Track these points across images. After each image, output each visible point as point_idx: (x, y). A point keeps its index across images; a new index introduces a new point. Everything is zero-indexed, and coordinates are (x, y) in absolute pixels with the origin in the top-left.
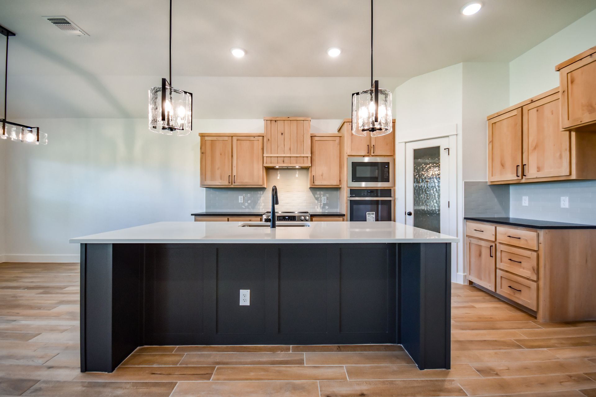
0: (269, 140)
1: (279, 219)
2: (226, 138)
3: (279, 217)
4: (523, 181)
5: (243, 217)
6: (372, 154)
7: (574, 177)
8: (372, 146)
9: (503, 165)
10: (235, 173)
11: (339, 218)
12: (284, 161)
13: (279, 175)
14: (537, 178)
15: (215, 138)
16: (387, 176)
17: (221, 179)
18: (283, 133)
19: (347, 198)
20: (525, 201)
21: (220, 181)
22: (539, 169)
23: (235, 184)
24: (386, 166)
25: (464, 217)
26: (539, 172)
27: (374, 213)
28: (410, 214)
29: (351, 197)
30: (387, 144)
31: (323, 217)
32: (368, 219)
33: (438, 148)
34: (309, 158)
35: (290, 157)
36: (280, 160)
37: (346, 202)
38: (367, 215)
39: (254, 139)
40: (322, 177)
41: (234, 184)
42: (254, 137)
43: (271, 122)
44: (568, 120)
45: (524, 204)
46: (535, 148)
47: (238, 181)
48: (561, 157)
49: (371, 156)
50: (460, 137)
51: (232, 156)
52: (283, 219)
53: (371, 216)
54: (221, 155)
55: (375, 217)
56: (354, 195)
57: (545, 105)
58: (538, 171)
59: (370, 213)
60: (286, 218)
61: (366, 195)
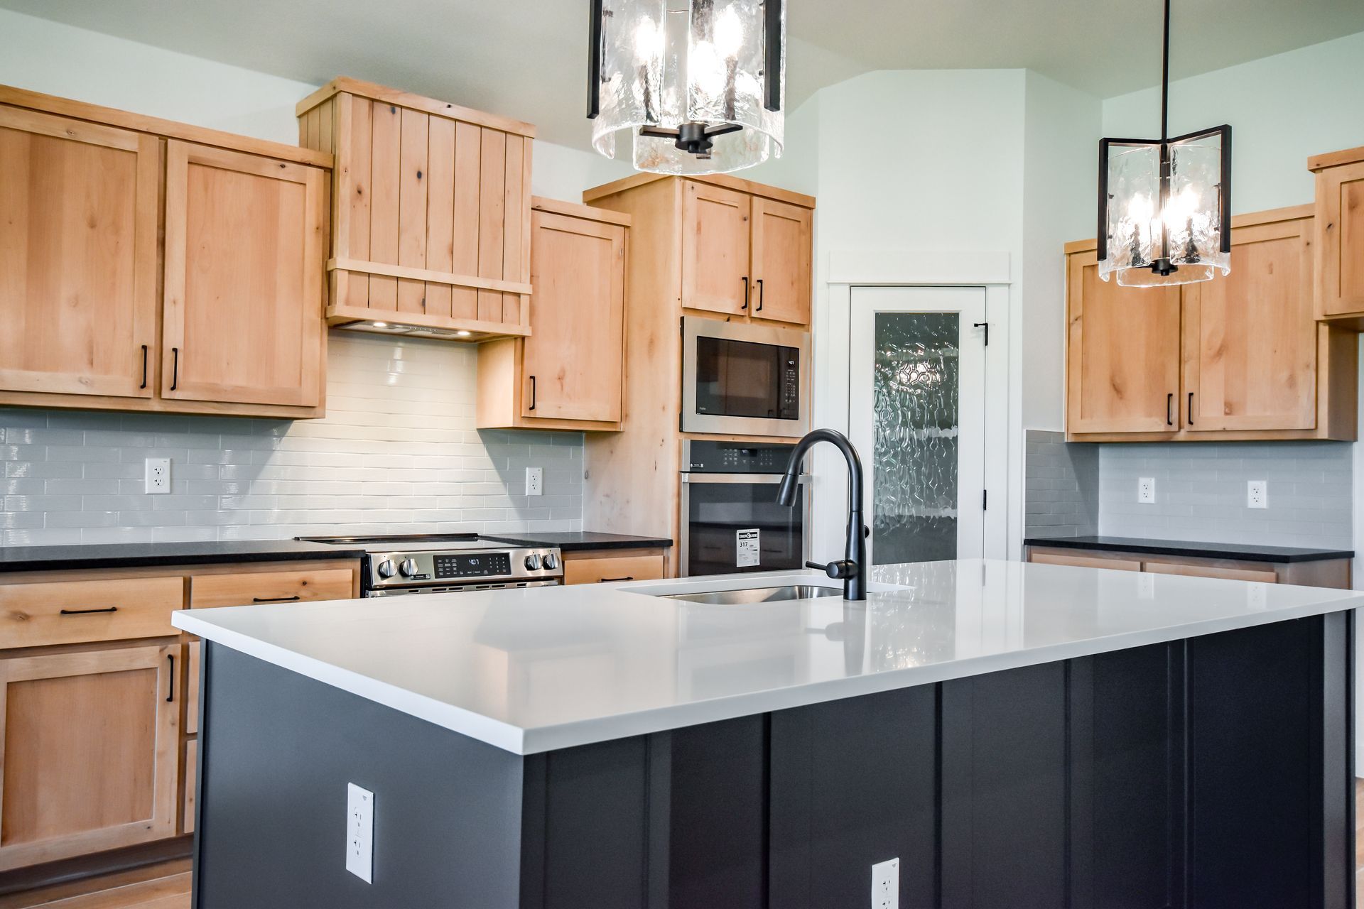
0: (359, 192)
1: (444, 568)
2: (128, 142)
3: (444, 562)
4: (1182, 436)
5: (262, 566)
6: (754, 314)
7: (1323, 433)
8: (755, 282)
9: (1117, 389)
10: (174, 337)
11: (650, 554)
12: (424, 301)
13: (400, 366)
14: (1224, 431)
15: (57, 127)
16: (793, 398)
17: (91, 363)
18: (423, 170)
19: (679, 478)
20: (1147, 490)
21: (87, 374)
22: (1229, 409)
23: (177, 395)
24: (791, 362)
25: (1024, 537)
26: (1228, 416)
27: (758, 530)
29: (693, 471)
30: (792, 284)
31: (596, 554)
32: (740, 555)
33: (953, 318)
34: (526, 302)
35: (450, 285)
36: (410, 293)
37: (675, 491)
38: (738, 542)
39: (281, 174)
40: (561, 386)
41: (166, 394)
42: (283, 161)
43: (372, 108)
44: (1340, 296)
45: (1142, 499)
46: (1219, 353)
47: (194, 379)
48: (1292, 382)
49: (749, 321)
50: (1018, 291)
51: (162, 243)
52: (458, 571)
53: (749, 542)
54: (92, 225)
55: (758, 548)
56: (702, 465)
57: (1250, 245)
58: (1226, 414)
59: (746, 534)
60: (472, 562)
61: (736, 463)
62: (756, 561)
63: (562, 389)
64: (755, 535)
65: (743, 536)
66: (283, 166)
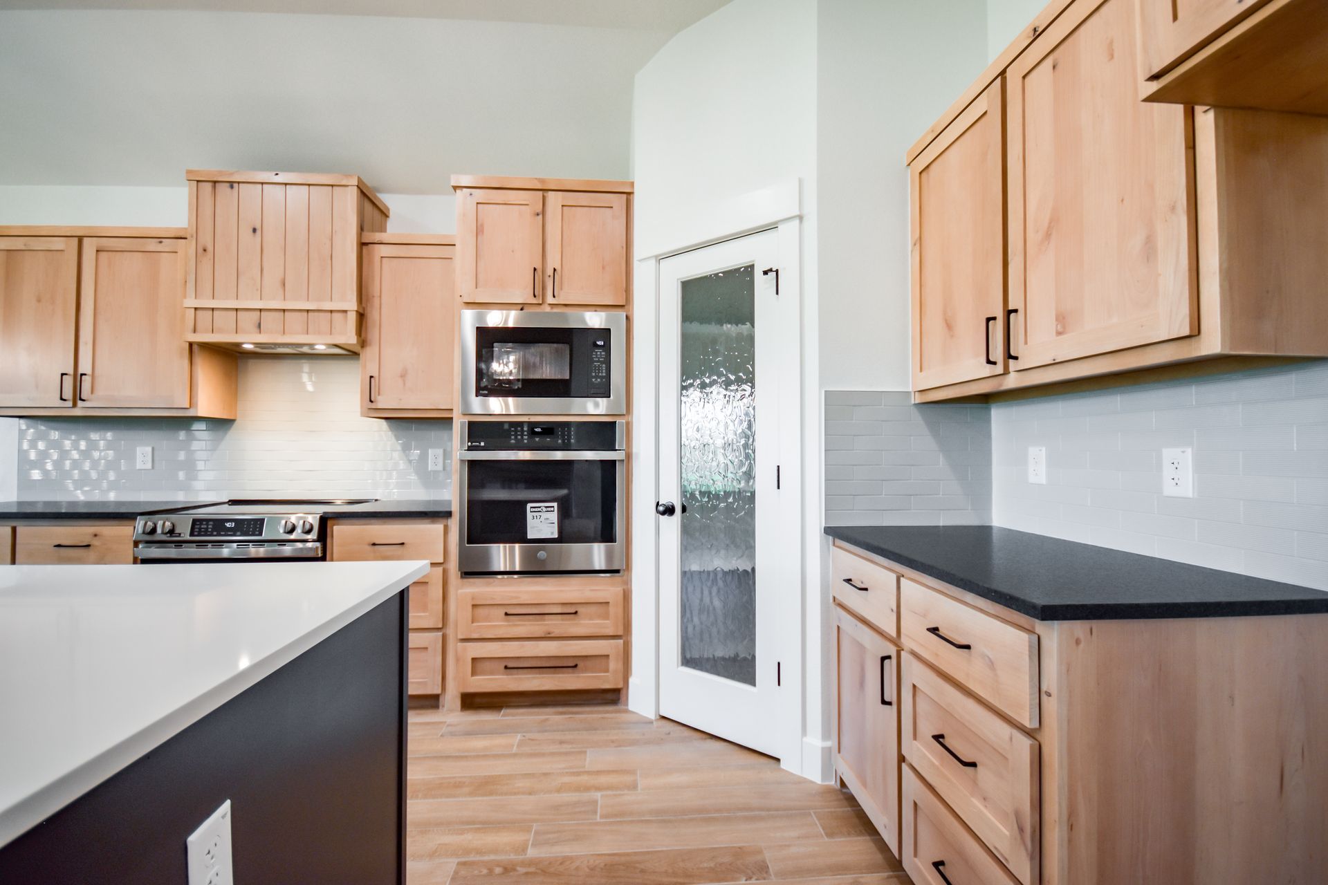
0: (205, 250)
1: (200, 529)
2: (58, 244)
3: (201, 524)
6: (550, 300)
8: (550, 272)
10: (86, 366)
11: (431, 523)
12: (260, 324)
15: (19, 243)
16: (603, 377)
18: (258, 227)
21: (34, 394)
24: (599, 343)
27: (555, 504)
28: (669, 511)
29: (470, 449)
30: (603, 268)
31: (373, 521)
32: (531, 528)
33: (750, 271)
34: (352, 318)
35: (284, 310)
36: (248, 320)
37: (456, 467)
38: (530, 515)
39: (160, 248)
40: (404, 381)
41: (80, 404)
42: (160, 239)
43: (214, 188)
47: (99, 393)
49: (548, 308)
51: (78, 306)
52: (212, 532)
53: (544, 515)
54: (39, 299)
55: (556, 521)
56: (482, 444)
59: (540, 507)
60: (228, 525)
61: (526, 441)
62: (552, 533)
63: (404, 384)
64: (552, 509)
65: (534, 510)
66: (161, 242)
